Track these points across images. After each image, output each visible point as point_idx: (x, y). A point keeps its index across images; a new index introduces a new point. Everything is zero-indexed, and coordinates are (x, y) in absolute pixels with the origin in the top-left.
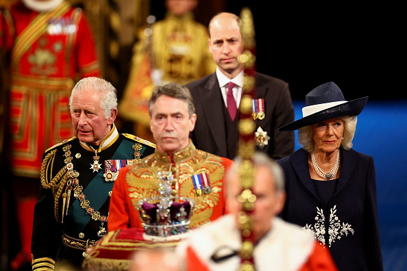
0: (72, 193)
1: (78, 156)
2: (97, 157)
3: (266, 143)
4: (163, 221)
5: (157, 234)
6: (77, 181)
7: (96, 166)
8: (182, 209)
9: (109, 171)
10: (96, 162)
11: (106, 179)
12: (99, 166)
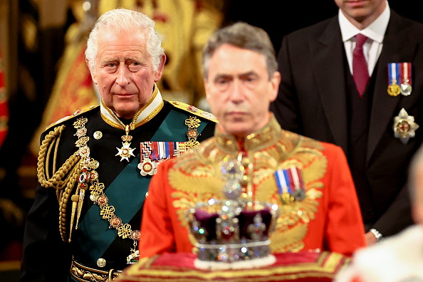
0: (88, 193)
1: (97, 135)
2: (127, 138)
3: (412, 134)
4: (226, 238)
5: (216, 259)
6: (96, 176)
7: (125, 151)
8: (258, 219)
9: (146, 160)
10: (126, 145)
11: (142, 173)
12: (131, 152)
